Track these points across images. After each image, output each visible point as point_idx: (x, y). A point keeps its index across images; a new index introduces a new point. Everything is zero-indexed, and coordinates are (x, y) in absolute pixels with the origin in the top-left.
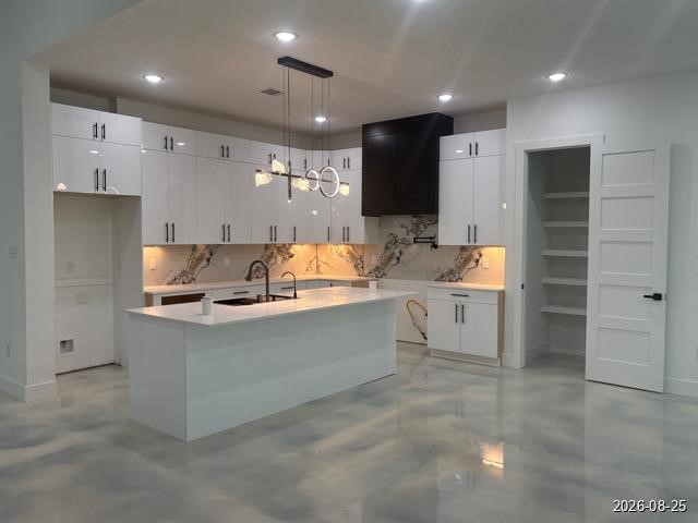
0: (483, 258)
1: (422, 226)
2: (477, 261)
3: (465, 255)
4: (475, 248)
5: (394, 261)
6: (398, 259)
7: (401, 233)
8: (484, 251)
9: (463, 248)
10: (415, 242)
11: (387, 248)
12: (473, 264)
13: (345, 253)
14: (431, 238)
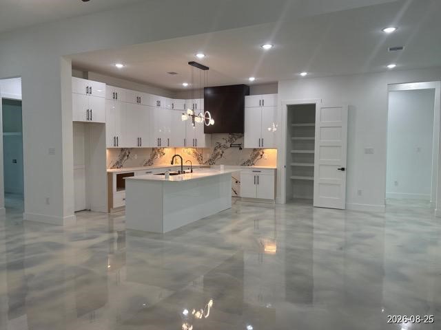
0: (264, 154)
1: (234, 139)
2: (262, 156)
3: (256, 153)
4: (261, 149)
5: (219, 156)
6: (221, 155)
7: (223, 142)
8: (265, 151)
9: (255, 150)
10: (231, 147)
11: (215, 150)
12: (259, 157)
13: (192, 152)
14: (239, 145)
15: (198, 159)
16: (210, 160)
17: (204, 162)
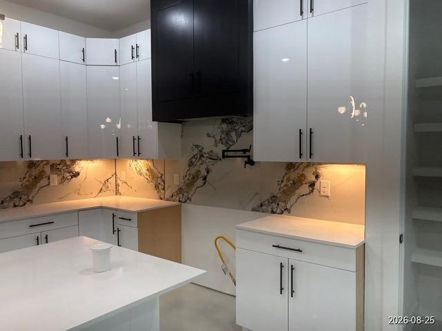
0: (321, 180)
1: (233, 134)
2: (312, 185)
3: (294, 175)
4: (309, 165)
5: (200, 182)
6: (205, 179)
7: (208, 145)
9: (290, 166)
10: (224, 157)
12: (305, 189)
14: (245, 151)
15: (157, 187)
16: (180, 190)
17: (168, 194)
